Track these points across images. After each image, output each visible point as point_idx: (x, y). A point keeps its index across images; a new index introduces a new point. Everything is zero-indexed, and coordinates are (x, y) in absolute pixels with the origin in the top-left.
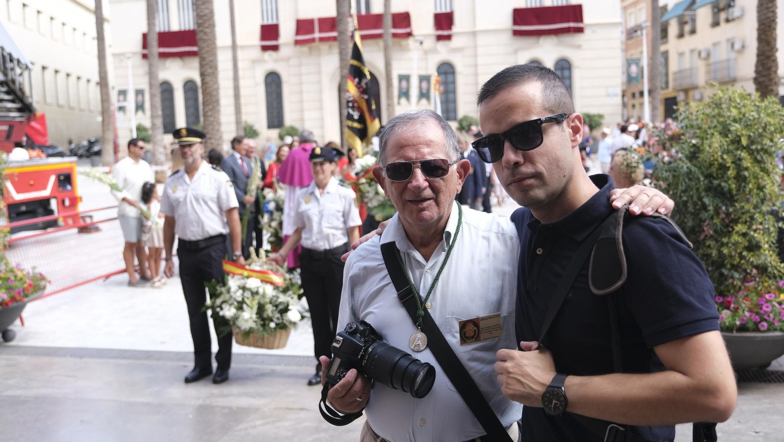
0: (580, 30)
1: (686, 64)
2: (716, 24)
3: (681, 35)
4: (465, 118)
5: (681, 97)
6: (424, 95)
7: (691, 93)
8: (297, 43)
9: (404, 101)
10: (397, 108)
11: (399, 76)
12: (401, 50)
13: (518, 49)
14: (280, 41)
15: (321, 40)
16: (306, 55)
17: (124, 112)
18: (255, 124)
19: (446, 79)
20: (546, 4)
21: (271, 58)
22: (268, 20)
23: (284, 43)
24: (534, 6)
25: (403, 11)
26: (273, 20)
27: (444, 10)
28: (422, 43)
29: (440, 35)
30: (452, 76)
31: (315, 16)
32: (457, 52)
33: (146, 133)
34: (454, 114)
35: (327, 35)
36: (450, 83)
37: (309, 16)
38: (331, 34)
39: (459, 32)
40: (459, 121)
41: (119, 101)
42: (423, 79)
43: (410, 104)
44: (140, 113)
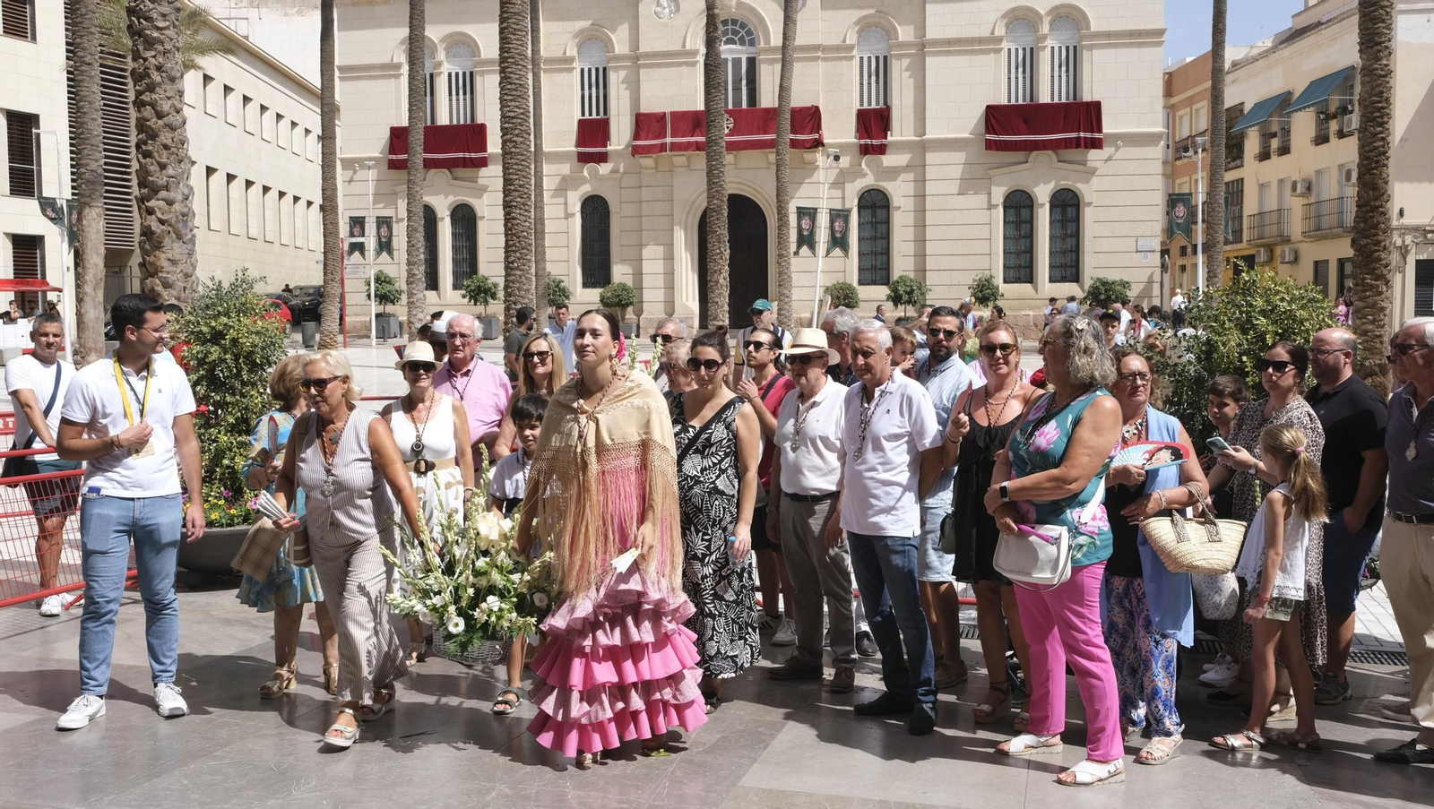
0: (1097, 144)
1: (1272, 204)
2: (1321, 139)
3: (1264, 156)
4: (902, 279)
5: (1262, 256)
6: (838, 242)
7: (1278, 250)
8: (636, 151)
9: (805, 249)
10: (794, 261)
11: (798, 208)
12: (804, 168)
13: (992, 172)
14: (609, 148)
15: (675, 147)
16: (650, 171)
17: (362, 254)
18: (563, 278)
19: (874, 215)
20: (1041, 101)
21: (594, 174)
22: (590, 114)
23: (616, 151)
24: (1020, 102)
25: (809, 105)
26: (598, 114)
27: (874, 106)
28: (837, 158)
29: (866, 145)
30: (884, 211)
31: (668, 110)
32: (894, 173)
33: (388, 287)
34: (884, 273)
35: (685, 140)
36: (881, 223)
37: (657, 109)
38: (692, 139)
39: (897, 142)
40: (894, 284)
41: (352, 235)
42: (839, 215)
43: (814, 254)
44: (384, 254)
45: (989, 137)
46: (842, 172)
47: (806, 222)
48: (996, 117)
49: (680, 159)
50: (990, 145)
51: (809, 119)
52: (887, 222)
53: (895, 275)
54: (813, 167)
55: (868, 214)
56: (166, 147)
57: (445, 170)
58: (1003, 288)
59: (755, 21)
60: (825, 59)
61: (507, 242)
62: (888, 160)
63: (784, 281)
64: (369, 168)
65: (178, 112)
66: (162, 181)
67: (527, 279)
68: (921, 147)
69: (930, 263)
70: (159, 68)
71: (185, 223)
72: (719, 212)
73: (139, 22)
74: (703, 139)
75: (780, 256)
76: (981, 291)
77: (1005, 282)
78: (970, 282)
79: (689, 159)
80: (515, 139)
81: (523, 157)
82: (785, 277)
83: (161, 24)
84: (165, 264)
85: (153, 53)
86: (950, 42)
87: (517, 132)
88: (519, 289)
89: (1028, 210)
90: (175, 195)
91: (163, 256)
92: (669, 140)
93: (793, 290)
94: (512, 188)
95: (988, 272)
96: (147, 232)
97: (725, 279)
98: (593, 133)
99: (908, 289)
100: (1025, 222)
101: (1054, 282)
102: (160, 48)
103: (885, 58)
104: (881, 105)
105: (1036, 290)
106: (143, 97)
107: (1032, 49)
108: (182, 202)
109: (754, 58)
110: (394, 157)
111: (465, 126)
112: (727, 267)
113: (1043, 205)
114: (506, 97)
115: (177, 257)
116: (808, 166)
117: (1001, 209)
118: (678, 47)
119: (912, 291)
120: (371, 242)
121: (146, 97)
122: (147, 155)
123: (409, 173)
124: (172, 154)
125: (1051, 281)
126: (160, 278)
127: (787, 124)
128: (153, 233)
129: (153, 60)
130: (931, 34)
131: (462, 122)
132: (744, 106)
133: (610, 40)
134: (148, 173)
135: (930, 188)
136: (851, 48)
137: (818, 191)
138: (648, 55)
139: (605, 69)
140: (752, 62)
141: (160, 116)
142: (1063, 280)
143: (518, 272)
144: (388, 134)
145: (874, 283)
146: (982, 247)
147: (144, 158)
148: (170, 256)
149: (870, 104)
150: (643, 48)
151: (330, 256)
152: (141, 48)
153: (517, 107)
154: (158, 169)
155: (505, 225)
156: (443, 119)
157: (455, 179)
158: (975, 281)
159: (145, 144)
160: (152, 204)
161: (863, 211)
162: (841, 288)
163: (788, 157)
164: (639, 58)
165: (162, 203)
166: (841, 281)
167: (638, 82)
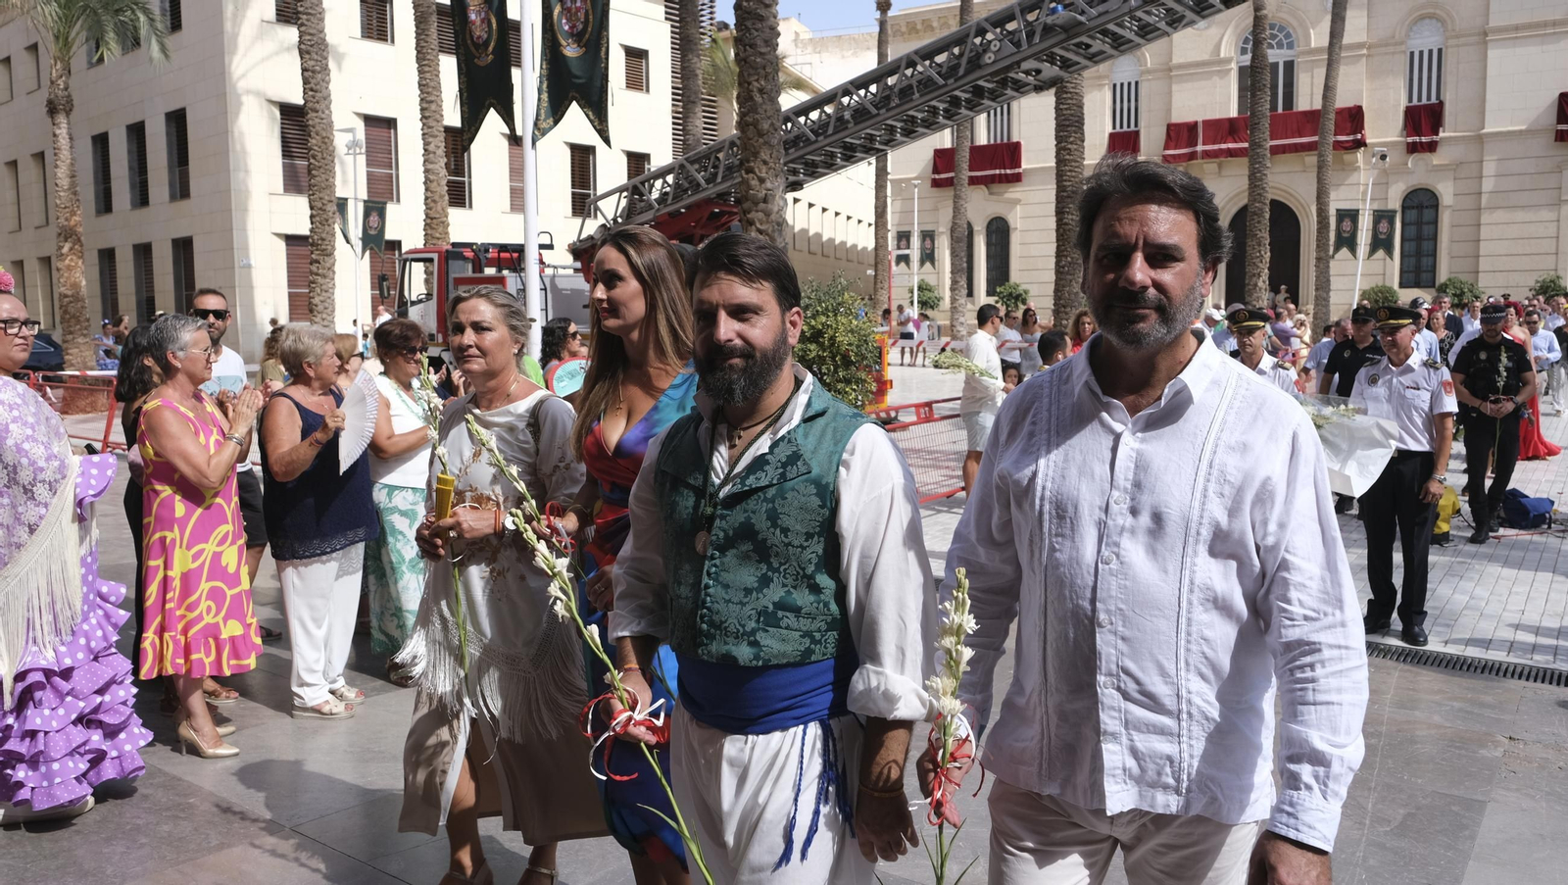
4: (1451, 281)
6: (1381, 244)
9: (1344, 252)
10: (1332, 264)
11: (1338, 210)
12: (1343, 170)
13: (1563, 165)
15: (1207, 154)
17: (908, 264)
19: (1420, 216)
22: (1121, 127)
25: (1350, 104)
26: (1129, 126)
27: (1424, 101)
28: (1383, 157)
29: (1414, 143)
30: (1432, 211)
31: (1200, 119)
32: (1443, 171)
33: (930, 294)
34: (1430, 275)
35: (1216, 147)
36: (1428, 223)
37: (1189, 118)
38: (1224, 146)
39: (1451, 138)
40: (1442, 285)
41: (899, 248)
42: (1382, 216)
43: (1354, 255)
44: (928, 265)
45: (1561, 128)
46: (1385, 172)
47: (1347, 225)
49: (1210, 166)
50: (1561, 137)
51: (1353, 118)
52: (1435, 222)
53: (1443, 275)
54: (1353, 168)
55: (1412, 214)
56: (765, 163)
57: (983, 187)
59: (1295, 23)
60: (1369, 57)
61: (1058, 247)
62: (1436, 159)
63: (1323, 285)
64: (916, 186)
65: (776, 130)
66: (761, 194)
68: (1479, 142)
69: (1484, 264)
71: (780, 231)
72: (1259, 214)
73: (745, 50)
74: (1246, 145)
75: (1318, 259)
78: (1532, 283)
79: (1220, 166)
80: (1070, 146)
81: (1077, 164)
83: (763, 50)
85: (756, 77)
86: (1517, 28)
87: (1071, 140)
88: (1069, 292)
90: (772, 206)
92: (1200, 148)
93: (1331, 294)
95: (1552, 273)
98: (1123, 144)
99: (1458, 292)
102: (762, 72)
104: (1434, 100)
108: (777, 213)
109: (1293, 62)
110: (937, 177)
111: (1002, 145)
112: (1266, 271)
116: (1347, 168)
118: (1210, 57)
119: (1463, 293)
120: (915, 252)
121: (749, 119)
122: (750, 171)
123: (955, 190)
124: (770, 168)
127: (1330, 125)
129: (755, 84)
130: (1494, 22)
131: (999, 141)
132: (1280, 110)
133: (1144, 55)
134: (749, 187)
135: (1487, 185)
136: (1400, 43)
137: (1358, 192)
138: (1180, 66)
139: (1137, 83)
140: (1289, 66)
141: (761, 134)
144: (932, 153)
145: (1417, 285)
147: (747, 174)
149: (1420, 99)
150: (1176, 60)
151: (880, 266)
153: (1072, 115)
154: (758, 183)
155: (1057, 231)
156: (982, 139)
157: (991, 194)
158: (1537, 282)
159: (748, 161)
160: (752, 215)
161: (1408, 212)
162: (1381, 292)
163: (1330, 158)
164: (1170, 70)
165: (760, 215)
166: (1380, 284)
167: (1170, 93)
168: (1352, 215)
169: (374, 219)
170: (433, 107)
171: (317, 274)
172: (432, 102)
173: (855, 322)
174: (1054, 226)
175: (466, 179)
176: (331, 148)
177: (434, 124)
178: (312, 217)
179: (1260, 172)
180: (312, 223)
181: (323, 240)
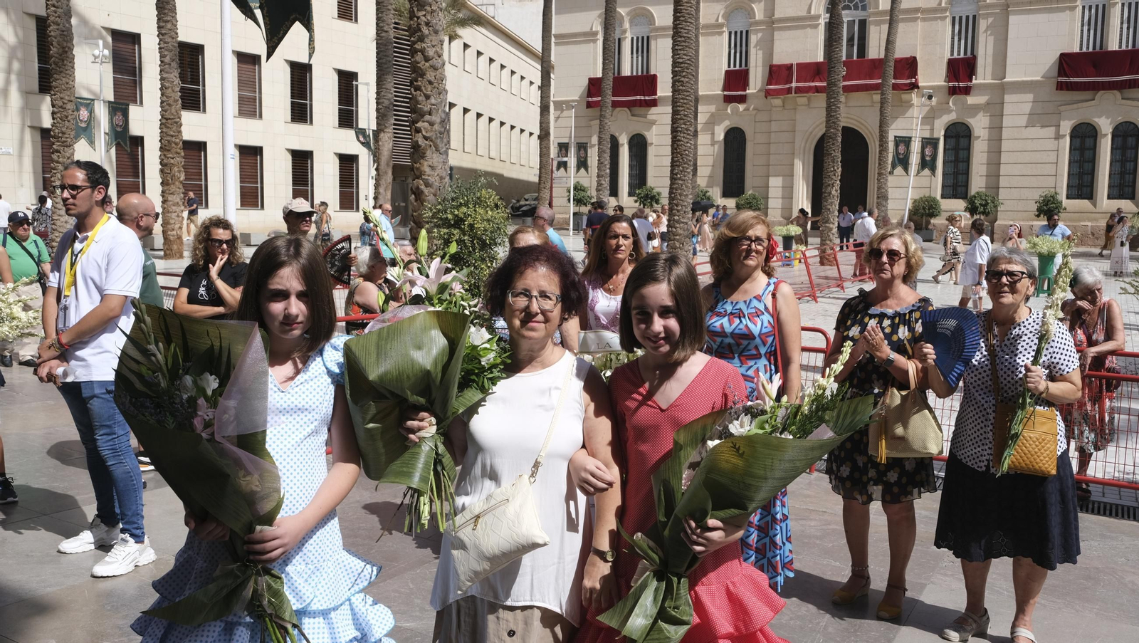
4: (979, 195)
6: (927, 164)
8: (768, 94)
9: (899, 170)
10: (890, 178)
11: (895, 137)
12: (902, 106)
13: (1062, 108)
14: (748, 91)
15: (799, 90)
16: (778, 109)
18: (708, 189)
19: (958, 143)
20: (1110, 49)
21: (735, 112)
22: (735, 66)
23: (753, 93)
24: (1091, 50)
25: (908, 56)
26: (740, 66)
27: (962, 55)
28: (930, 97)
29: (954, 87)
30: (966, 140)
31: (794, 63)
32: (975, 109)
33: (584, 194)
34: (963, 189)
35: (807, 84)
36: (963, 149)
37: (786, 61)
38: (812, 84)
39: (980, 85)
40: (971, 198)
41: (559, 156)
42: (930, 143)
43: (907, 172)
44: (582, 170)
45: (1060, 79)
46: (933, 109)
47: (902, 148)
48: (1067, 63)
49: (802, 100)
50: (1061, 87)
51: (909, 66)
52: (968, 149)
53: (973, 190)
54: (909, 105)
55: (952, 142)
56: (430, 83)
57: (627, 109)
58: (1066, 202)
60: (924, 20)
61: (672, 159)
62: (971, 100)
63: (883, 194)
64: (572, 107)
65: (440, 57)
66: (427, 108)
67: (686, 187)
68: (1002, 89)
69: (1003, 182)
70: (427, 24)
72: (834, 139)
74: (825, 84)
75: (880, 174)
76: (1046, 205)
77: (1068, 198)
78: (1037, 198)
79: (809, 99)
81: (688, 94)
82: (883, 191)
84: (427, 170)
85: (424, 13)
86: (1030, 2)
87: (684, 74)
88: (680, 195)
89: (1092, 140)
90: (436, 118)
91: (426, 163)
92: (794, 85)
93: (889, 201)
94: (679, 117)
95: (1053, 190)
96: (416, 147)
97: (836, 191)
98: (736, 80)
99: (984, 202)
100: (1089, 149)
101: (1112, 199)
102: (428, 9)
103: (974, 17)
104: (969, 55)
105: (1095, 206)
106: (416, 46)
107: (1104, 6)
108: (440, 123)
109: (866, 20)
110: (589, 100)
111: (642, 76)
112: (838, 182)
113: (1106, 135)
114: (677, 47)
115: (436, 164)
116: (904, 104)
117: (1068, 138)
118: (804, 13)
119: (987, 204)
121: (418, 46)
122: (418, 89)
124: (434, 88)
125: (1109, 198)
126: (423, 180)
127: (891, 71)
128: (419, 146)
129: (423, 18)
131: (640, 74)
132: (855, 58)
133: (753, 9)
134: (417, 102)
135: (1007, 121)
136: (945, 10)
137: (912, 124)
138: (781, 20)
139: (747, 32)
140: (863, 24)
141: (427, 59)
142: (1121, 197)
143: (680, 182)
144: (586, 83)
145: (954, 196)
146: (1050, 169)
147: (415, 91)
148: (430, 163)
149: (959, 54)
150: (777, 16)
152: (415, 9)
153: (684, 55)
154: (424, 99)
155: (672, 146)
156: (627, 71)
157: (633, 115)
159: (417, 81)
160: (420, 125)
161: (949, 140)
162: (927, 201)
163: (890, 97)
164: (773, 23)
165: (426, 124)
166: (927, 195)
167: (772, 41)
168: (905, 141)
169: (119, 118)
170: (169, 26)
171: (58, 162)
172: (167, 21)
173: (490, 213)
174: (669, 142)
175: (201, 87)
176: (71, 56)
177: (170, 40)
178: (53, 113)
179: (835, 105)
180: (53, 119)
181: (63, 133)
